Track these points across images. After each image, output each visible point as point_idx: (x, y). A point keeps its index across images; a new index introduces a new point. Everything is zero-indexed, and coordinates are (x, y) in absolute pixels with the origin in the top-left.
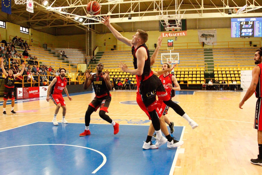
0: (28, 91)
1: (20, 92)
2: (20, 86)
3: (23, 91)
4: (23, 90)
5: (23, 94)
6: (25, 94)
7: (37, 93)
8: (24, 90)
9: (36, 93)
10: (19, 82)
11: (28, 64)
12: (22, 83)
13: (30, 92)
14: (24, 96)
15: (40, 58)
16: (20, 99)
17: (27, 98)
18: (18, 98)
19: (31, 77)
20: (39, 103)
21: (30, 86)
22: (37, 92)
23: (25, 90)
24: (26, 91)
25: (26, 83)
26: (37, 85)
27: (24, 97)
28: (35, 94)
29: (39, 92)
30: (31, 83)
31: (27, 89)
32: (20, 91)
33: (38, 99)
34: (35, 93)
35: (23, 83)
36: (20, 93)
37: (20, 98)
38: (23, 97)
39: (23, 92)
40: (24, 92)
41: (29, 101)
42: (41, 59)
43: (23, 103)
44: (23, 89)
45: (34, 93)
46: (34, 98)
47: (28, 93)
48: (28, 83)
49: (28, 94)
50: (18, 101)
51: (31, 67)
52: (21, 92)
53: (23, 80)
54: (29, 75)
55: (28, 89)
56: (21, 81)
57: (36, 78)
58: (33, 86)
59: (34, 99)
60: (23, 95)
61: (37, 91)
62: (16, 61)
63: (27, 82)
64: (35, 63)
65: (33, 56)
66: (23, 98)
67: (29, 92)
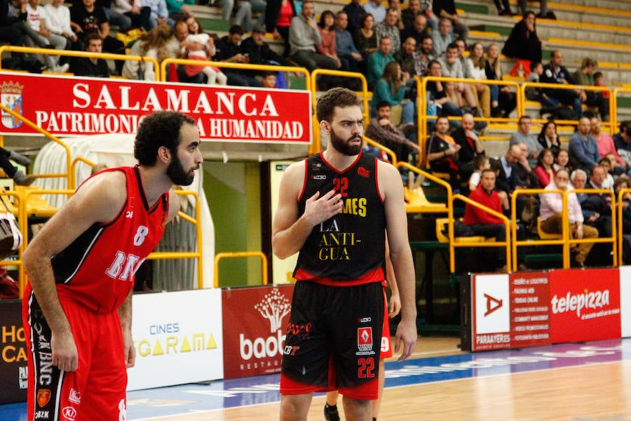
0: (544, 296)
1: (494, 304)
2: (491, 262)
3: (512, 297)
4: (512, 287)
5: (513, 315)
6: (522, 319)
7: (605, 308)
8: (517, 291)
9: (600, 314)
10: (487, 235)
11: (542, 112)
12: (507, 244)
13: (561, 304)
14: (519, 329)
15: (619, 71)
16: (492, 350)
17: (540, 345)
18: (481, 340)
19: (565, 202)
20: (616, 378)
21: (559, 264)
22: (606, 301)
23: (523, 291)
24: (531, 300)
25: (529, 242)
26: (600, 257)
27: (518, 338)
28: (593, 315)
29: (615, 301)
30: (566, 241)
31: (535, 281)
32: (489, 299)
33: (609, 351)
34: (590, 310)
35: (511, 244)
36: (490, 311)
37: (490, 340)
38: (512, 333)
39: (513, 306)
40: (518, 300)
41: (551, 364)
42: (624, 75)
43: (513, 379)
44: (511, 281)
45: (585, 310)
46: (582, 342)
47: (545, 309)
48: (546, 240)
49: (544, 318)
50: (483, 362)
51: (564, 132)
52: (500, 303)
53: (511, 224)
54: (551, 187)
55: (544, 281)
56: (499, 232)
57: (595, 206)
58: (574, 264)
59: (588, 351)
60: (513, 324)
61: (604, 297)
62: (464, 94)
63: (537, 237)
64: (584, 107)
65: (571, 59)
66: (515, 346)
67: (550, 306)
